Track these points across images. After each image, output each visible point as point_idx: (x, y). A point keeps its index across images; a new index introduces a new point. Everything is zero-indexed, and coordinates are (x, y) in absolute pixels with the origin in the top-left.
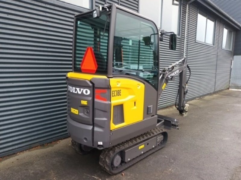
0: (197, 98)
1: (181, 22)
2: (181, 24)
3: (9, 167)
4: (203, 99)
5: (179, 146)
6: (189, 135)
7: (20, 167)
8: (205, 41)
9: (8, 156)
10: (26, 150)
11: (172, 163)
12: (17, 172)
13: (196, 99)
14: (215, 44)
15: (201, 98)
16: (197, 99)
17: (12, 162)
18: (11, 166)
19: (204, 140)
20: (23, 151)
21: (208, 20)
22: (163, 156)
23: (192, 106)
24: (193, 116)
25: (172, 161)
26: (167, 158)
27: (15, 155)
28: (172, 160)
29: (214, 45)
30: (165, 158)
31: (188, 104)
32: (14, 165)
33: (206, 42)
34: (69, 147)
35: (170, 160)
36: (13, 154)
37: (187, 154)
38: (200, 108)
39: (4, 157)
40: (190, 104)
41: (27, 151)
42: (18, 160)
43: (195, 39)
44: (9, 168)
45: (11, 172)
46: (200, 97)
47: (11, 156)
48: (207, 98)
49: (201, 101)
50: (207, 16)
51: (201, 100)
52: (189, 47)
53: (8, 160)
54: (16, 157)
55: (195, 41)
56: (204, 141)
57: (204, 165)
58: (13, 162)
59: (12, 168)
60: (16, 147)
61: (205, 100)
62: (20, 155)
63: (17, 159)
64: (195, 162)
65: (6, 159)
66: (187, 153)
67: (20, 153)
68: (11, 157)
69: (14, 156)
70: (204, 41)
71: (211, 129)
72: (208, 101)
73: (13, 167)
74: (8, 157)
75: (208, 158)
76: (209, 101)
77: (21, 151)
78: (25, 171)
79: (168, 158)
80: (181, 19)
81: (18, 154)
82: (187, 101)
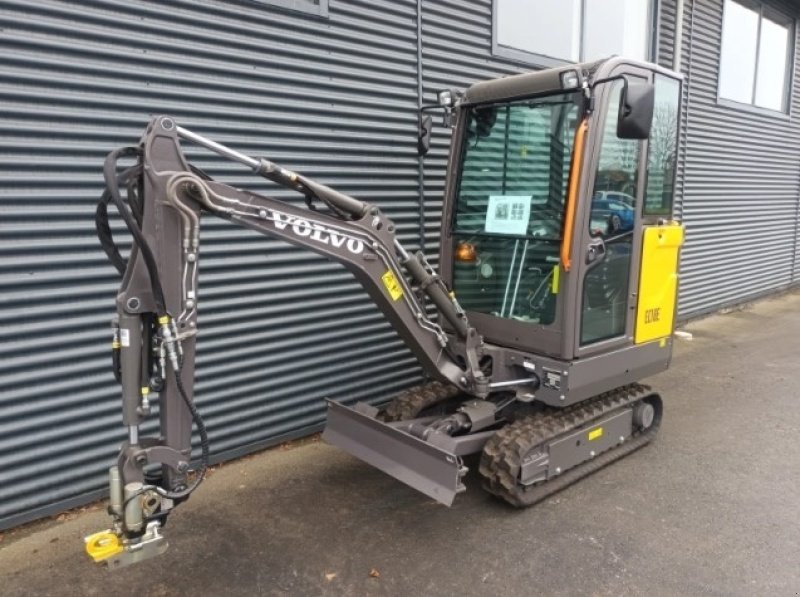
0: (726, 308)
1: (659, 30)
2: (659, 38)
3: (17, 570)
4: (745, 311)
5: (645, 496)
6: (690, 454)
7: (57, 571)
8: (753, 100)
9: (26, 525)
10: (88, 506)
11: (617, 568)
12: (41, 590)
13: (720, 314)
14: (792, 109)
15: (741, 307)
16: (723, 311)
17: (32, 549)
18: (28, 563)
19: (747, 473)
20: (80, 507)
21: (766, 22)
22: (580, 539)
23: (703, 339)
24: (708, 378)
25: (617, 559)
26: (594, 547)
27: (48, 524)
28: (617, 553)
29: (788, 113)
30: (587, 544)
31: (687, 331)
32: (39, 561)
33: (757, 103)
34: (240, 494)
35: (606, 554)
36: (43, 520)
37: (675, 529)
38: (734, 346)
39: (10, 530)
40: (695, 333)
41: (95, 508)
42: (54, 544)
43: (716, 94)
44: (17, 573)
45: (21, 589)
46: (737, 305)
47: (34, 528)
48: (761, 307)
49: (739, 321)
50: (760, 6)
51: (739, 316)
52: (691, 122)
53: (23, 540)
54: (51, 531)
55: (715, 100)
56: (745, 476)
57: (744, 581)
58: (35, 551)
59: (29, 572)
60: (54, 494)
61: (754, 316)
62: (67, 524)
63: (54, 537)
64: (706, 564)
65: (19, 537)
66: (677, 525)
67: (66, 514)
68: (34, 531)
69: (47, 528)
70: (749, 102)
71: (778, 427)
72: (765, 320)
73: (34, 569)
74: (24, 531)
75: (761, 547)
76: (770, 318)
77: (72, 510)
78: (68, 586)
79: (600, 545)
80: (659, 22)
81: (60, 519)
82: (687, 321)
